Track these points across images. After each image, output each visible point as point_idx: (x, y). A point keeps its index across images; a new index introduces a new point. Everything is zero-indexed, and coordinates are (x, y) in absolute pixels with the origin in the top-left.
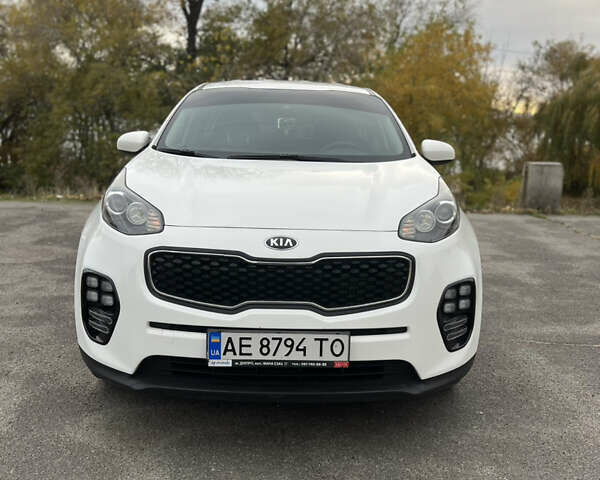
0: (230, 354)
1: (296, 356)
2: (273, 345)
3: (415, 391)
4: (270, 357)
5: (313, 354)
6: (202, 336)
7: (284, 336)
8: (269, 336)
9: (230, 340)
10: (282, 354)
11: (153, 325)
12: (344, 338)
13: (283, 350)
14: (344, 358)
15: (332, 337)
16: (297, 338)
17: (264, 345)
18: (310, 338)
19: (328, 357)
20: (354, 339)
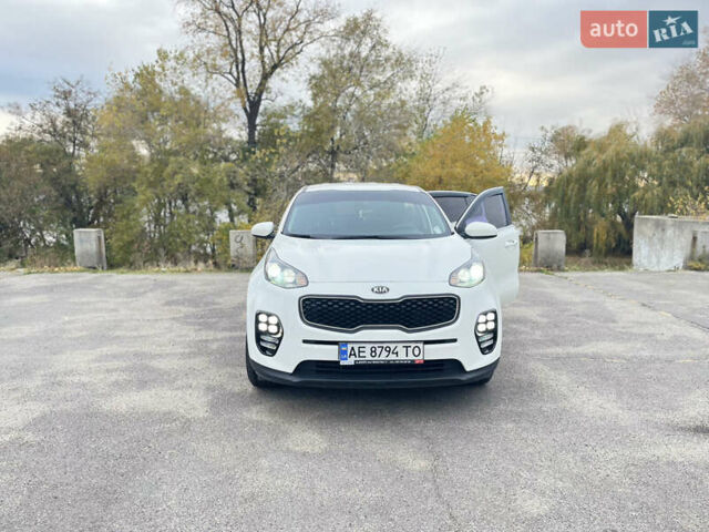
0: (353, 357)
1: (392, 357)
2: (378, 350)
3: (464, 378)
4: (376, 358)
5: (402, 356)
6: (337, 347)
7: (385, 345)
8: (376, 345)
9: (353, 348)
10: (384, 357)
11: (305, 341)
12: (421, 345)
13: (385, 353)
14: (421, 357)
15: (413, 345)
16: (392, 346)
17: (373, 351)
18: (400, 345)
19: (411, 357)
20: (427, 346)
